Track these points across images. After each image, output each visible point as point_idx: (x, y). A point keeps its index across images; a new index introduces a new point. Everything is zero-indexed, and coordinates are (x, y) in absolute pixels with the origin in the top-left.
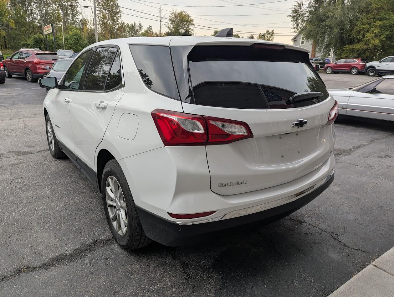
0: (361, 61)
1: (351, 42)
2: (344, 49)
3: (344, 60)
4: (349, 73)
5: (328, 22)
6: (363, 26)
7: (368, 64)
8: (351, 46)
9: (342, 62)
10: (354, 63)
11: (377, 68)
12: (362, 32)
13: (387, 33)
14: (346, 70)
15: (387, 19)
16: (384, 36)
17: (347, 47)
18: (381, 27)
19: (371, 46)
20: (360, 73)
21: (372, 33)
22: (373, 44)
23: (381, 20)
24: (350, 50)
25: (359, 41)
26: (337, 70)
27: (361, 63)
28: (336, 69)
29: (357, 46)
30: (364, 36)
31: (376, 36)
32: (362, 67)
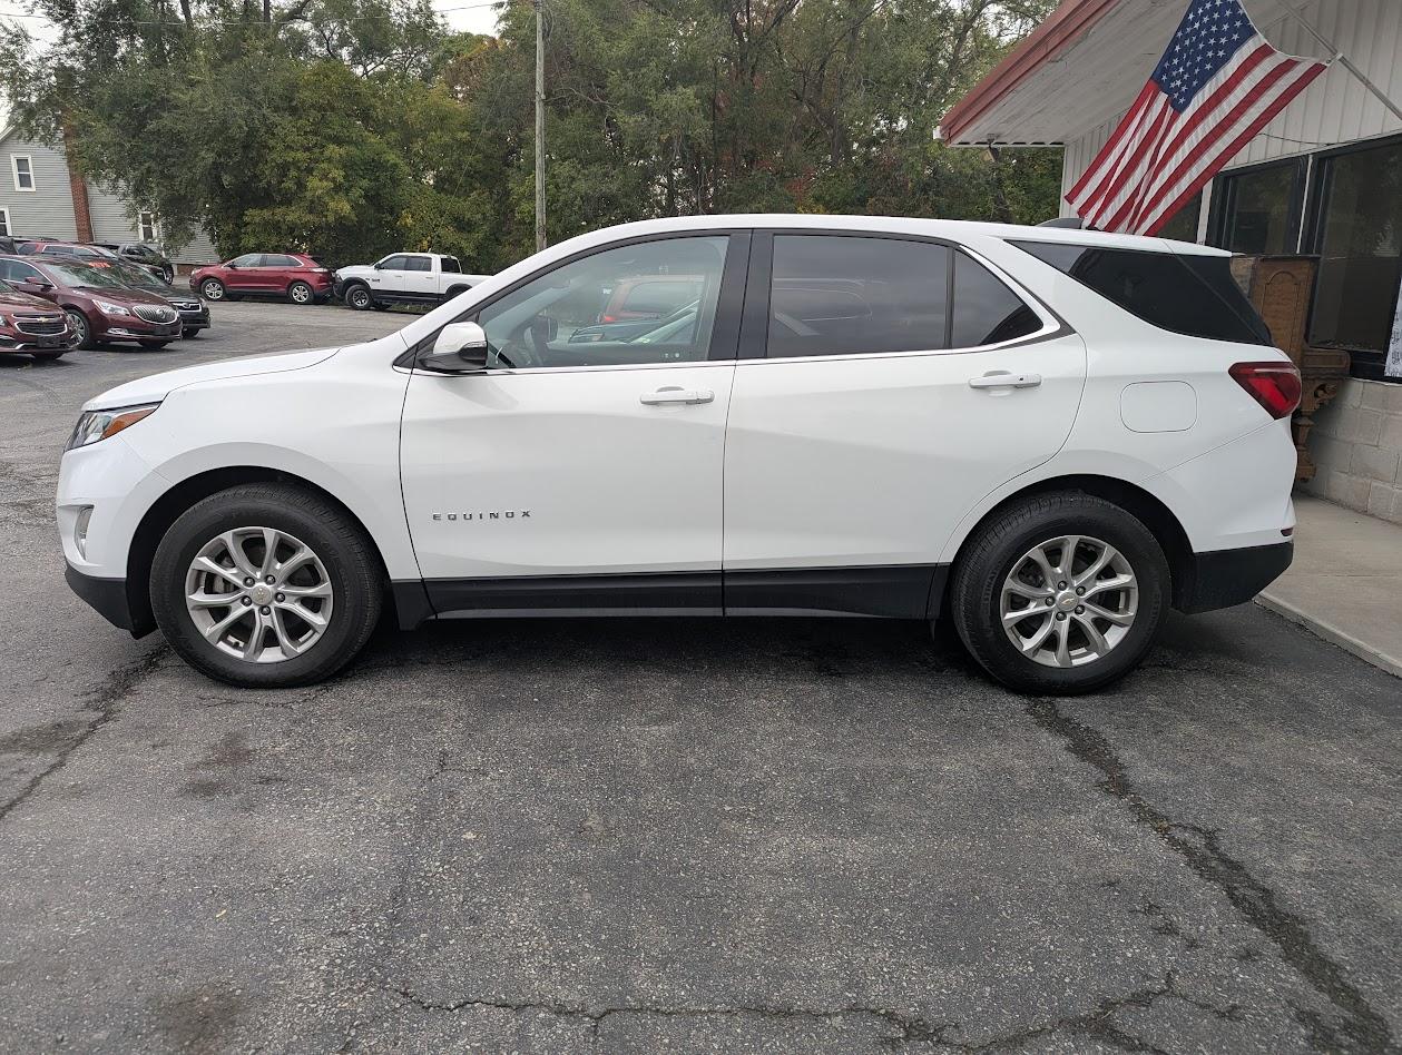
0: (315, 265)
1: (265, 199)
2: (246, 219)
3: (255, 257)
4: (285, 299)
5: (167, 120)
6: (292, 154)
7: (345, 273)
8: (266, 214)
9: (248, 262)
10: (292, 269)
11: (373, 286)
12: (293, 173)
13: (365, 183)
14: (275, 292)
15: (356, 144)
16: (356, 193)
17: (254, 215)
18: (348, 165)
19: (331, 218)
20: (317, 300)
21: (325, 177)
22: (336, 212)
23: (339, 141)
24: (266, 223)
25: (287, 201)
26: (240, 290)
27: (315, 270)
28: (234, 286)
29: (294, 215)
30: (301, 186)
31: (338, 188)
32: (321, 280)
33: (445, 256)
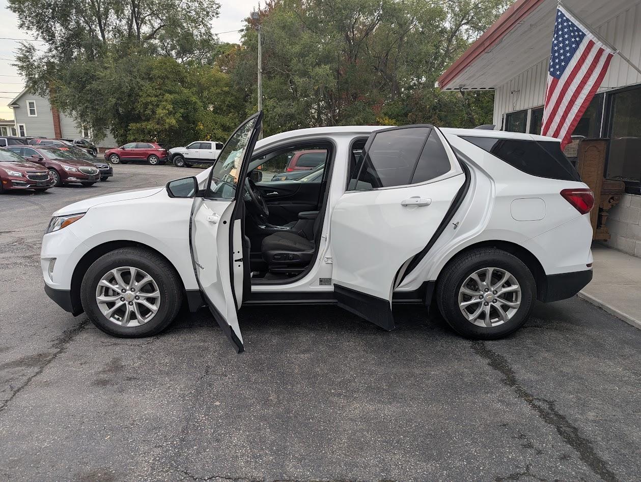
0: (160, 147)
1: (138, 118)
2: (129, 127)
3: (134, 144)
4: (147, 163)
5: (94, 85)
6: (150, 98)
7: (173, 151)
8: (138, 125)
9: (130, 147)
10: (149, 149)
11: (186, 156)
12: (150, 107)
13: (182, 111)
14: (142, 160)
15: (178, 93)
16: (178, 115)
17: (133, 126)
18: (174, 103)
19: (167, 127)
20: (161, 163)
21: (164, 108)
22: (169, 124)
23: (170, 92)
24: (138, 130)
25: (148, 120)
26: (127, 159)
27: (160, 150)
28: (124, 157)
29: (150, 125)
30: (154, 112)
31: (170, 113)
32: (162, 154)
33: (217, 143)
